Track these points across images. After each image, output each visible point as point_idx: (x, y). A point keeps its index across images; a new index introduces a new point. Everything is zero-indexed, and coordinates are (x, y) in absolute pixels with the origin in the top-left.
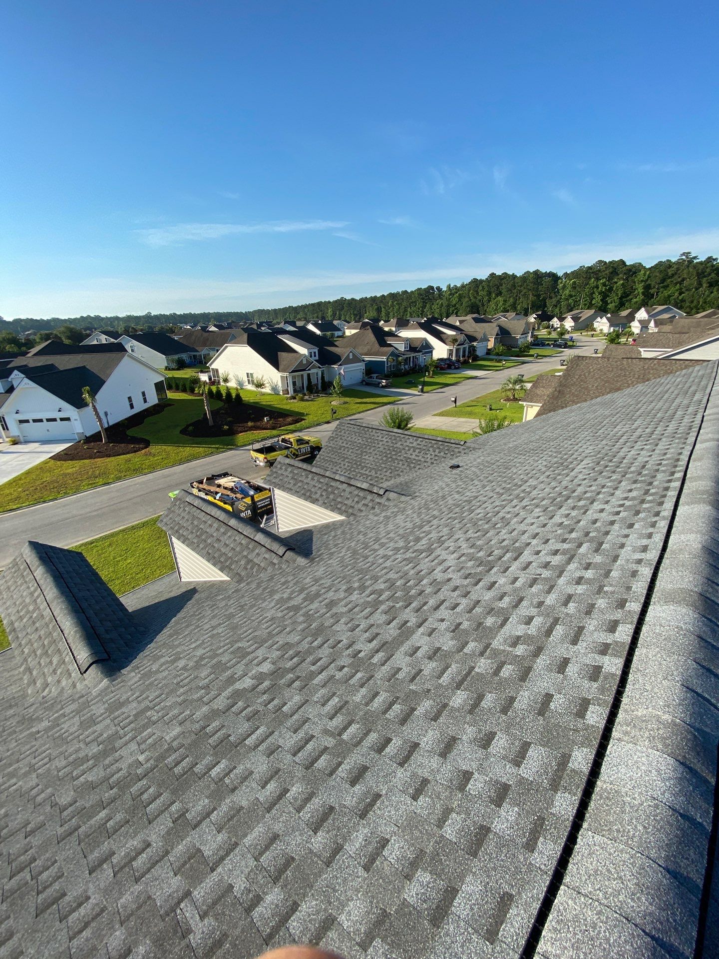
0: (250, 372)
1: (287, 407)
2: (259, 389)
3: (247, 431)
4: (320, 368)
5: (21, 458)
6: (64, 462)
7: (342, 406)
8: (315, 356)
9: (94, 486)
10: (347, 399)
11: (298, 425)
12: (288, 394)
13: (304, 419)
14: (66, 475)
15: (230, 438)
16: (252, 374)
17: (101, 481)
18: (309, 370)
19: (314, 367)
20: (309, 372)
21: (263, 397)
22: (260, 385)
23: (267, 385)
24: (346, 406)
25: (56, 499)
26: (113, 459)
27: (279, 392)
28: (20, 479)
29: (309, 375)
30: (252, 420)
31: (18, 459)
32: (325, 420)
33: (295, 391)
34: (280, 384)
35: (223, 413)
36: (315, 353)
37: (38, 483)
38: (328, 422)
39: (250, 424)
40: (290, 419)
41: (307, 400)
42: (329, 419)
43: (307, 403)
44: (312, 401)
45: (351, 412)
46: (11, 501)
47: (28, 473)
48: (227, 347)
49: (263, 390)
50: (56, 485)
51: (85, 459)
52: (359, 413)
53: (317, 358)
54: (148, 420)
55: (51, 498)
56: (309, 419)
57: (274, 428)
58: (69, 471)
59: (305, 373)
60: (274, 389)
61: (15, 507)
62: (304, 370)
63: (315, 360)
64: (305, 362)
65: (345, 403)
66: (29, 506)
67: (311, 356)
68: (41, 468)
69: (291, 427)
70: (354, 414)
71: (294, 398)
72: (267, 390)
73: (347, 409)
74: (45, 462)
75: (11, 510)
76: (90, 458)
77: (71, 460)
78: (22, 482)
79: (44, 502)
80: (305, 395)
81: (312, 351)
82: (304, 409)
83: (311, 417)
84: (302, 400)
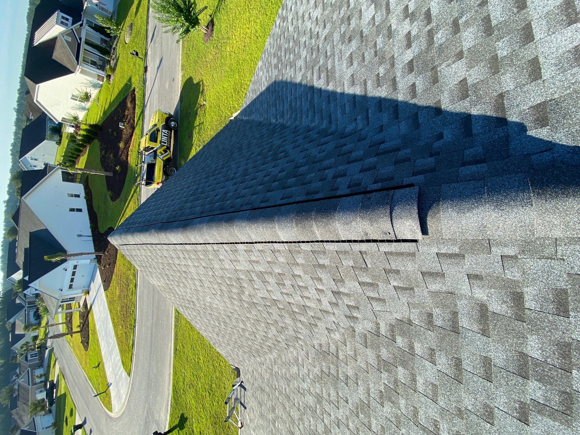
0: (70, 96)
1: (116, 92)
2: (91, 100)
3: (128, 153)
4: (81, 25)
5: (99, 301)
6: (110, 288)
7: (133, 35)
8: (67, 20)
9: (134, 293)
10: (128, 21)
11: (137, 102)
12: (103, 77)
13: (134, 90)
14: (120, 297)
15: (129, 172)
16: (73, 96)
17: (132, 286)
18: (80, 39)
19: (79, 31)
20: (83, 40)
21: (101, 102)
22: (87, 97)
23: (88, 90)
24: (134, 28)
25: (135, 320)
26: (117, 262)
27: (98, 84)
28: (114, 319)
29: (87, 43)
30: (119, 139)
31: (99, 303)
32: (142, 69)
33: (102, 68)
34: (90, 79)
35: (105, 154)
36: (63, 18)
37: (119, 314)
38: (146, 69)
39: (121, 145)
40: (129, 105)
41: (116, 65)
42: (142, 63)
43: (118, 68)
44: (117, 60)
45: (143, 32)
46: (127, 339)
47: (111, 312)
48: (37, 101)
49: (93, 96)
50: (125, 309)
51: (112, 276)
52: (147, 23)
53: (71, 19)
54: (95, 208)
55: (133, 321)
56: (136, 84)
57: (133, 128)
58: (118, 293)
59: (83, 46)
60: (95, 86)
61: (131, 342)
62: (79, 45)
63: (73, 24)
64: (70, 39)
65: (131, 26)
66: (134, 336)
67: (66, 25)
68: (110, 303)
69: (138, 111)
70: (147, 30)
71: (109, 76)
72: (94, 93)
73: (138, 33)
74: (107, 296)
75: (133, 345)
76: (112, 272)
77: (110, 283)
78: (116, 320)
79: (134, 327)
80: (109, 62)
81: (60, 19)
82: (123, 77)
83: (133, 80)
84: (113, 70)
